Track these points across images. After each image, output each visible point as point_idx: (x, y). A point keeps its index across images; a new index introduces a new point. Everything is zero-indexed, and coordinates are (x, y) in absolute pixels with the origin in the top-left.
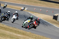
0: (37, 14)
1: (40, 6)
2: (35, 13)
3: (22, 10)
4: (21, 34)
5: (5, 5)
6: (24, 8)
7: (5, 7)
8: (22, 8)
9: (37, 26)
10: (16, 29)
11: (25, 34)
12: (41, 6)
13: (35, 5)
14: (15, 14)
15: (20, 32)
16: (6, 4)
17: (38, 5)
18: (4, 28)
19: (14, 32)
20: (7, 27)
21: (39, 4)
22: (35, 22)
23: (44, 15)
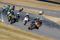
0: (52, 17)
1: (54, 9)
2: (49, 17)
3: (40, 14)
4: (35, 38)
5: (21, 9)
6: (43, 12)
7: (21, 10)
8: (41, 12)
9: (39, 27)
10: (30, 33)
11: (39, 37)
12: (56, 9)
13: (49, 8)
14: (26, 16)
15: (34, 36)
16: (22, 7)
17: (53, 9)
18: (18, 31)
19: (28, 36)
20: (21, 30)
21: (53, 7)
22: (37, 23)
23: (58, 18)
